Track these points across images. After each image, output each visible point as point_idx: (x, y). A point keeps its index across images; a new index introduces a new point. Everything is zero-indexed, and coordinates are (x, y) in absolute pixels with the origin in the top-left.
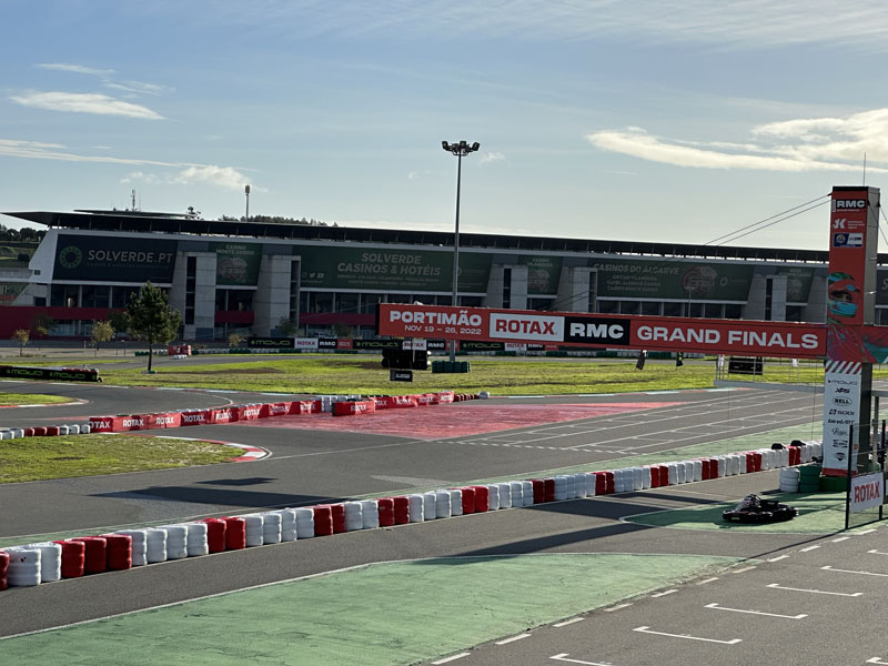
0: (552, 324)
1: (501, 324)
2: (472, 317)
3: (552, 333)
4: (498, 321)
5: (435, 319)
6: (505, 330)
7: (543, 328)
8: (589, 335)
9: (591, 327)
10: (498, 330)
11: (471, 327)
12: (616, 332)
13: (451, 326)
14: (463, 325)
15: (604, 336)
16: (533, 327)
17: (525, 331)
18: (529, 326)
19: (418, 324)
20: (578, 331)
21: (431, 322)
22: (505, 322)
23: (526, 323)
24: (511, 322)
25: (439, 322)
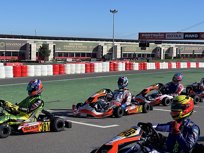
0: (181, 35)
1: (169, 36)
2: (162, 35)
3: (181, 37)
4: (168, 35)
5: (153, 35)
6: (169, 37)
7: (178, 36)
8: (190, 37)
9: (190, 35)
10: (168, 37)
11: (161, 37)
12: (196, 36)
13: (157, 37)
14: (159, 36)
15: (193, 37)
16: (176, 36)
17: (174, 37)
18: (175, 36)
19: (149, 37)
20: (187, 36)
21: (152, 36)
22: (169, 35)
23: (174, 35)
24: (171, 35)
25: (154, 36)
